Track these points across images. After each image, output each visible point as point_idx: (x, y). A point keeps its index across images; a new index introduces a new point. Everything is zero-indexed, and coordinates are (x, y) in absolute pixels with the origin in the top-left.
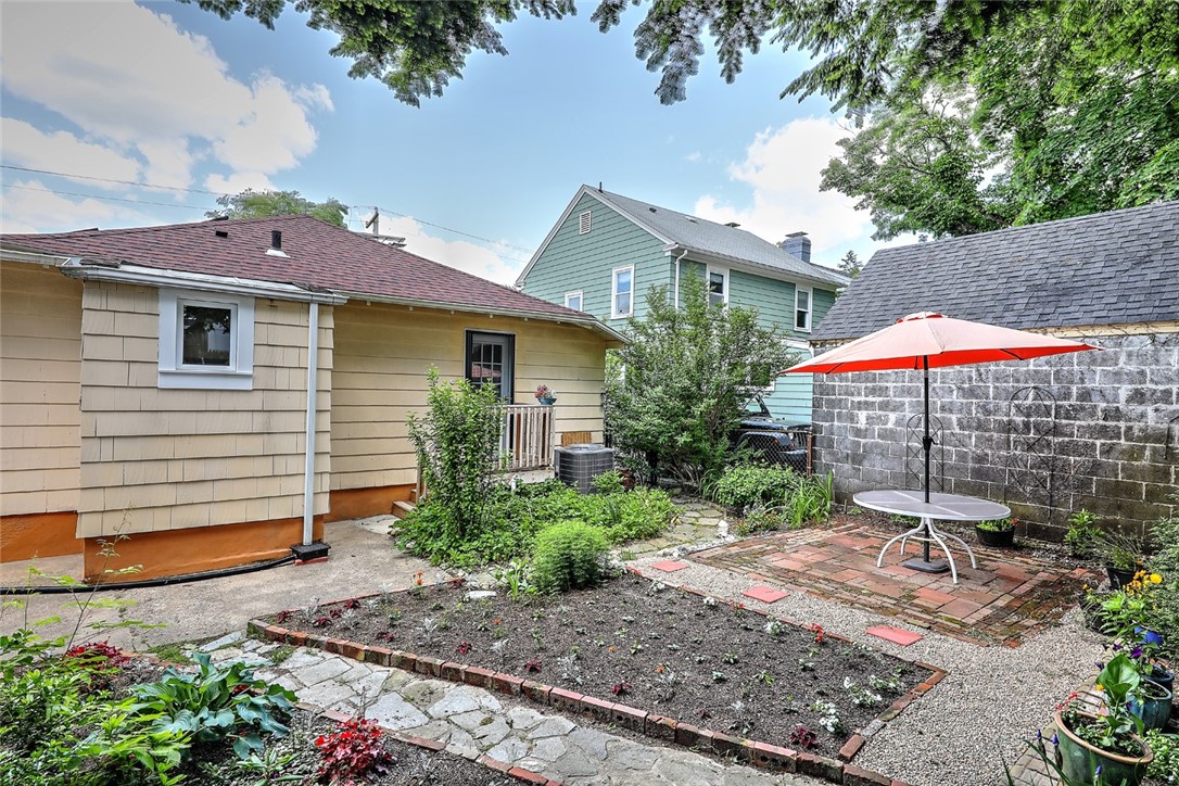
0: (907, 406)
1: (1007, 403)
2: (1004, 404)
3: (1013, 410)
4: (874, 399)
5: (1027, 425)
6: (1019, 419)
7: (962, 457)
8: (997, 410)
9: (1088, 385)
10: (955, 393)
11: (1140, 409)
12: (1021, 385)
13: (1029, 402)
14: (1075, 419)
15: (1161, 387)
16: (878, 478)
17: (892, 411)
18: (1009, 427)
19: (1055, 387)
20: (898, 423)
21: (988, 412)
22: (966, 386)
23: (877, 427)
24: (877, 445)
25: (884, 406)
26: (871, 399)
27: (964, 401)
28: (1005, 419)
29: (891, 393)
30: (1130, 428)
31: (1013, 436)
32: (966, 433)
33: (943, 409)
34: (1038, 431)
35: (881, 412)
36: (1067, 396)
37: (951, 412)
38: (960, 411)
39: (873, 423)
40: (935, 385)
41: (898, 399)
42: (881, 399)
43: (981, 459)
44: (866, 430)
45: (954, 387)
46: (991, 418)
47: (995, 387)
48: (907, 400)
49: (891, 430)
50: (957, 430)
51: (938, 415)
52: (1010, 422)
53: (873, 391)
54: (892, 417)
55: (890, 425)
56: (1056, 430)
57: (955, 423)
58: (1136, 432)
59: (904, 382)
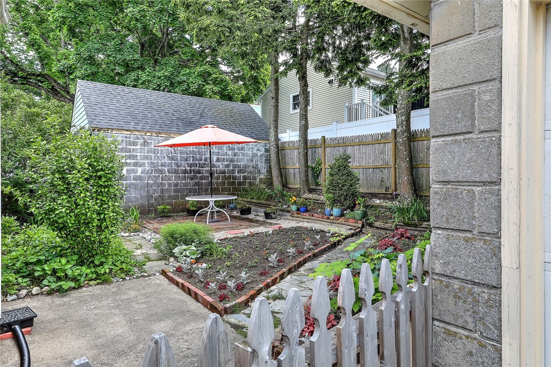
0: (146, 164)
1: (184, 162)
2: (183, 163)
3: (186, 165)
4: (130, 161)
5: (190, 170)
6: (188, 168)
7: (170, 185)
8: (181, 165)
9: (207, 156)
10: (166, 158)
11: (219, 164)
12: (188, 156)
13: (191, 162)
14: (204, 168)
15: (223, 157)
16: (134, 200)
17: (139, 167)
18: (185, 172)
19: (198, 156)
20: (142, 172)
21: (178, 166)
22: (170, 155)
23: (132, 175)
24: (132, 184)
25: (135, 164)
26: (128, 161)
27: (170, 162)
28: (184, 168)
29: (139, 158)
30: (217, 170)
31: (187, 175)
32: (171, 175)
33: (162, 165)
34: (194, 172)
35: (134, 168)
36: (201, 160)
37: (165, 166)
38: (168, 166)
39: (130, 173)
40: (158, 155)
41: (142, 161)
42: (134, 161)
43: (176, 185)
44: (126, 177)
45: (165, 156)
46: (179, 168)
47: (180, 156)
48: (146, 161)
49: (139, 176)
50: (167, 174)
51: (160, 168)
52: (185, 169)
53: (129, 157)
54: (140, 170)
55: (139, 174)
56: (199, 172)
57: (167, 171)
58: (218, 171)
59: (144, 153)
